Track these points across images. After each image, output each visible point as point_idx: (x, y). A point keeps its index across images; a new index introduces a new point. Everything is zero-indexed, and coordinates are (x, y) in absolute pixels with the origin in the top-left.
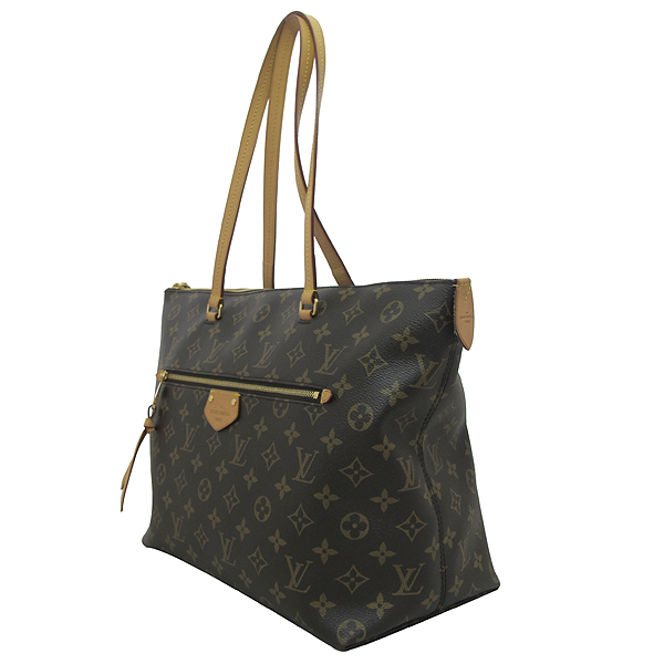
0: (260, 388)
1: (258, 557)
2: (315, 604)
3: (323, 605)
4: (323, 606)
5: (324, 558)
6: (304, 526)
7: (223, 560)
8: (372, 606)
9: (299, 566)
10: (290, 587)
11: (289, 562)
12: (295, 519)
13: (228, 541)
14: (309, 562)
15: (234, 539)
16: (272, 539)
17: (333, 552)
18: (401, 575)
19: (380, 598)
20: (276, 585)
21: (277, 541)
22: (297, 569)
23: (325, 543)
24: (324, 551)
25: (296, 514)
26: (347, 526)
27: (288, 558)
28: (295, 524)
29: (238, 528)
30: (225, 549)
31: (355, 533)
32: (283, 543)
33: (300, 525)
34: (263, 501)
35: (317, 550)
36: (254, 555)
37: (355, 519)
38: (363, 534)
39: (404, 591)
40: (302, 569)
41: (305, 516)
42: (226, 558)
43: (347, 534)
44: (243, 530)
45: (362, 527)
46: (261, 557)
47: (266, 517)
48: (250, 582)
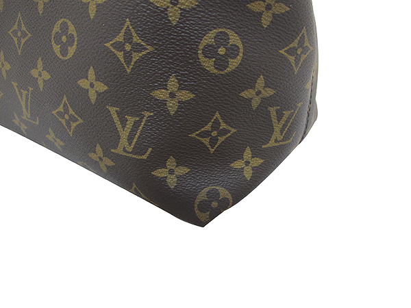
1: (66, 111)
2: (160, 173)
3: (171, 172)
4: (172, 174)
5: (172, 107)
6: (136, 57)
7: (24, 117)
8: (237, 165)
9: (131, 120)
10: (119, 151)
11: (115, 116)
12: (119, 46)
13: (24, 93)
14: (147, 114)
15: (31, 89)
16: (83, 83)
17: (186, 96)
18: (274, 119)
19: (248, 153)
20: (98, 148)
21: (92, 85)
22: (129, 125)
23: (173, 83)
24: (172, 95)
25: (120, 38)
26: (210, 51)
27: (113, 110)
28: (120, 55)
29: (34, 73)
30: (23, 103)
31: (221, 63)
32: (101, 87)
33: (128, 57)
34: (64, 27)
35: (160, 94)
36: (61, 109)
37: (222, 39)
38: (234, 64)
39: (276, 141)
40: (136, 125)
41: (136, 39)
42: (26, 115)
43: (208, 64)
44: (40, 74)
45: (233, 52)
46: (71, 112)
47: (72, 51)
48: (62, 143)
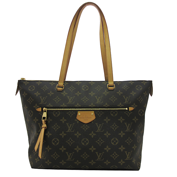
0: (101, 109)
13: (100, 154)
27: (126, 152)
28: (128, 142)
34: (115, 139)
40: (130, 153)
47: (117, 143)
